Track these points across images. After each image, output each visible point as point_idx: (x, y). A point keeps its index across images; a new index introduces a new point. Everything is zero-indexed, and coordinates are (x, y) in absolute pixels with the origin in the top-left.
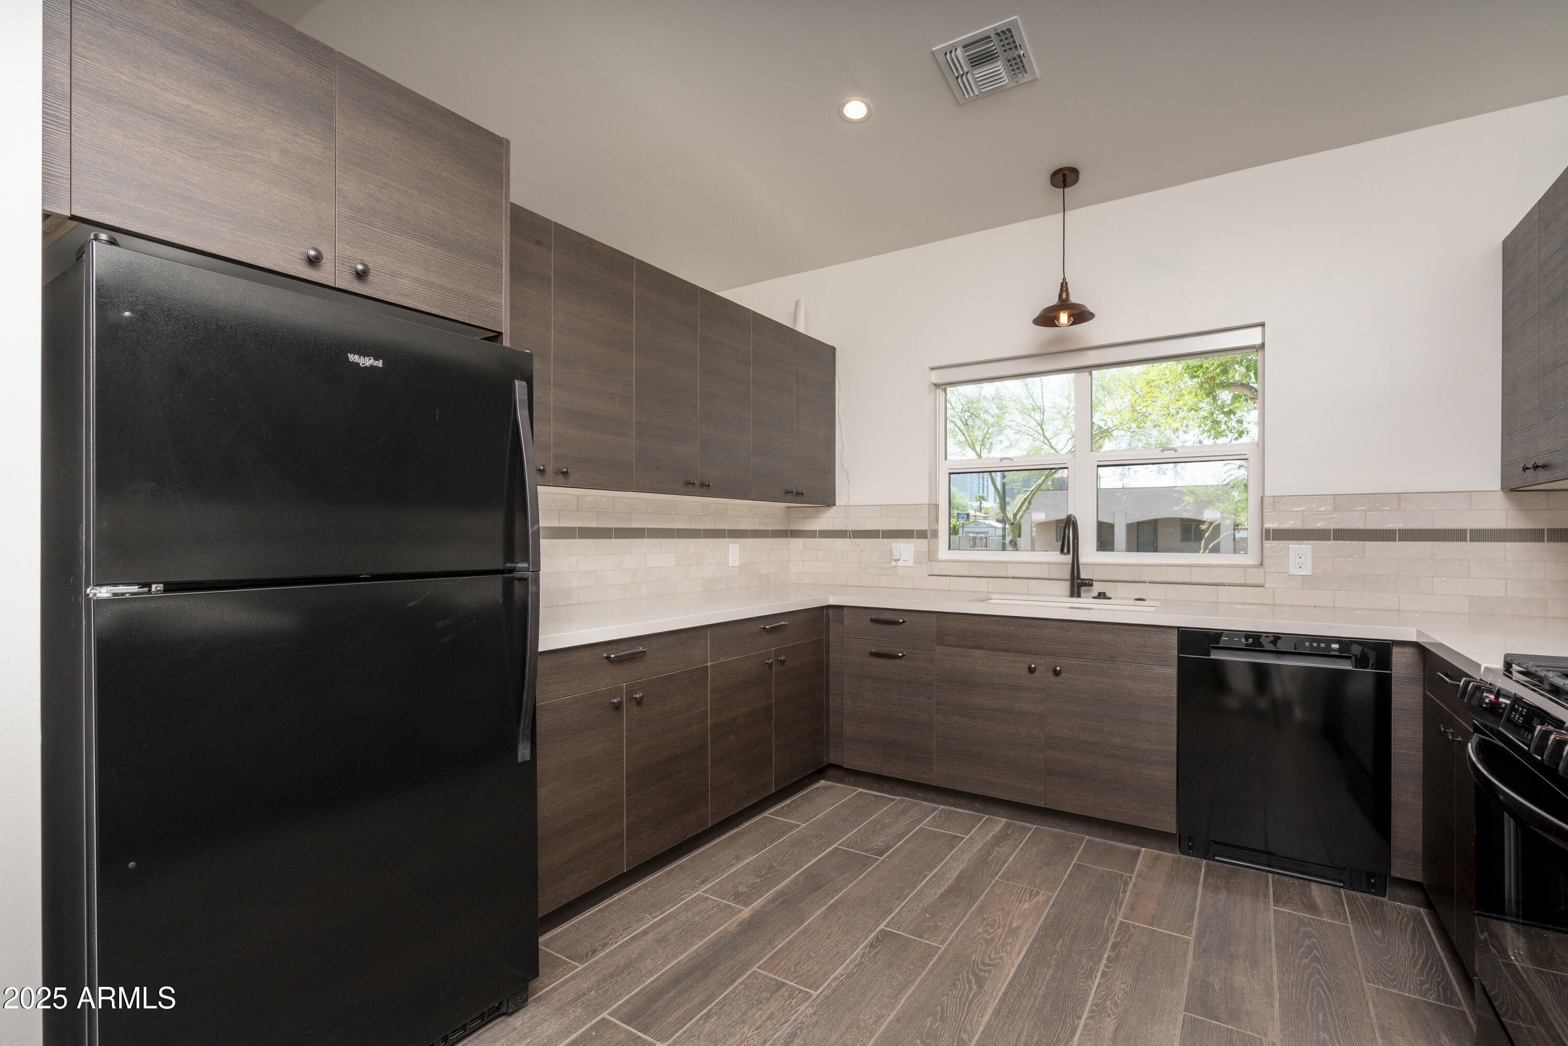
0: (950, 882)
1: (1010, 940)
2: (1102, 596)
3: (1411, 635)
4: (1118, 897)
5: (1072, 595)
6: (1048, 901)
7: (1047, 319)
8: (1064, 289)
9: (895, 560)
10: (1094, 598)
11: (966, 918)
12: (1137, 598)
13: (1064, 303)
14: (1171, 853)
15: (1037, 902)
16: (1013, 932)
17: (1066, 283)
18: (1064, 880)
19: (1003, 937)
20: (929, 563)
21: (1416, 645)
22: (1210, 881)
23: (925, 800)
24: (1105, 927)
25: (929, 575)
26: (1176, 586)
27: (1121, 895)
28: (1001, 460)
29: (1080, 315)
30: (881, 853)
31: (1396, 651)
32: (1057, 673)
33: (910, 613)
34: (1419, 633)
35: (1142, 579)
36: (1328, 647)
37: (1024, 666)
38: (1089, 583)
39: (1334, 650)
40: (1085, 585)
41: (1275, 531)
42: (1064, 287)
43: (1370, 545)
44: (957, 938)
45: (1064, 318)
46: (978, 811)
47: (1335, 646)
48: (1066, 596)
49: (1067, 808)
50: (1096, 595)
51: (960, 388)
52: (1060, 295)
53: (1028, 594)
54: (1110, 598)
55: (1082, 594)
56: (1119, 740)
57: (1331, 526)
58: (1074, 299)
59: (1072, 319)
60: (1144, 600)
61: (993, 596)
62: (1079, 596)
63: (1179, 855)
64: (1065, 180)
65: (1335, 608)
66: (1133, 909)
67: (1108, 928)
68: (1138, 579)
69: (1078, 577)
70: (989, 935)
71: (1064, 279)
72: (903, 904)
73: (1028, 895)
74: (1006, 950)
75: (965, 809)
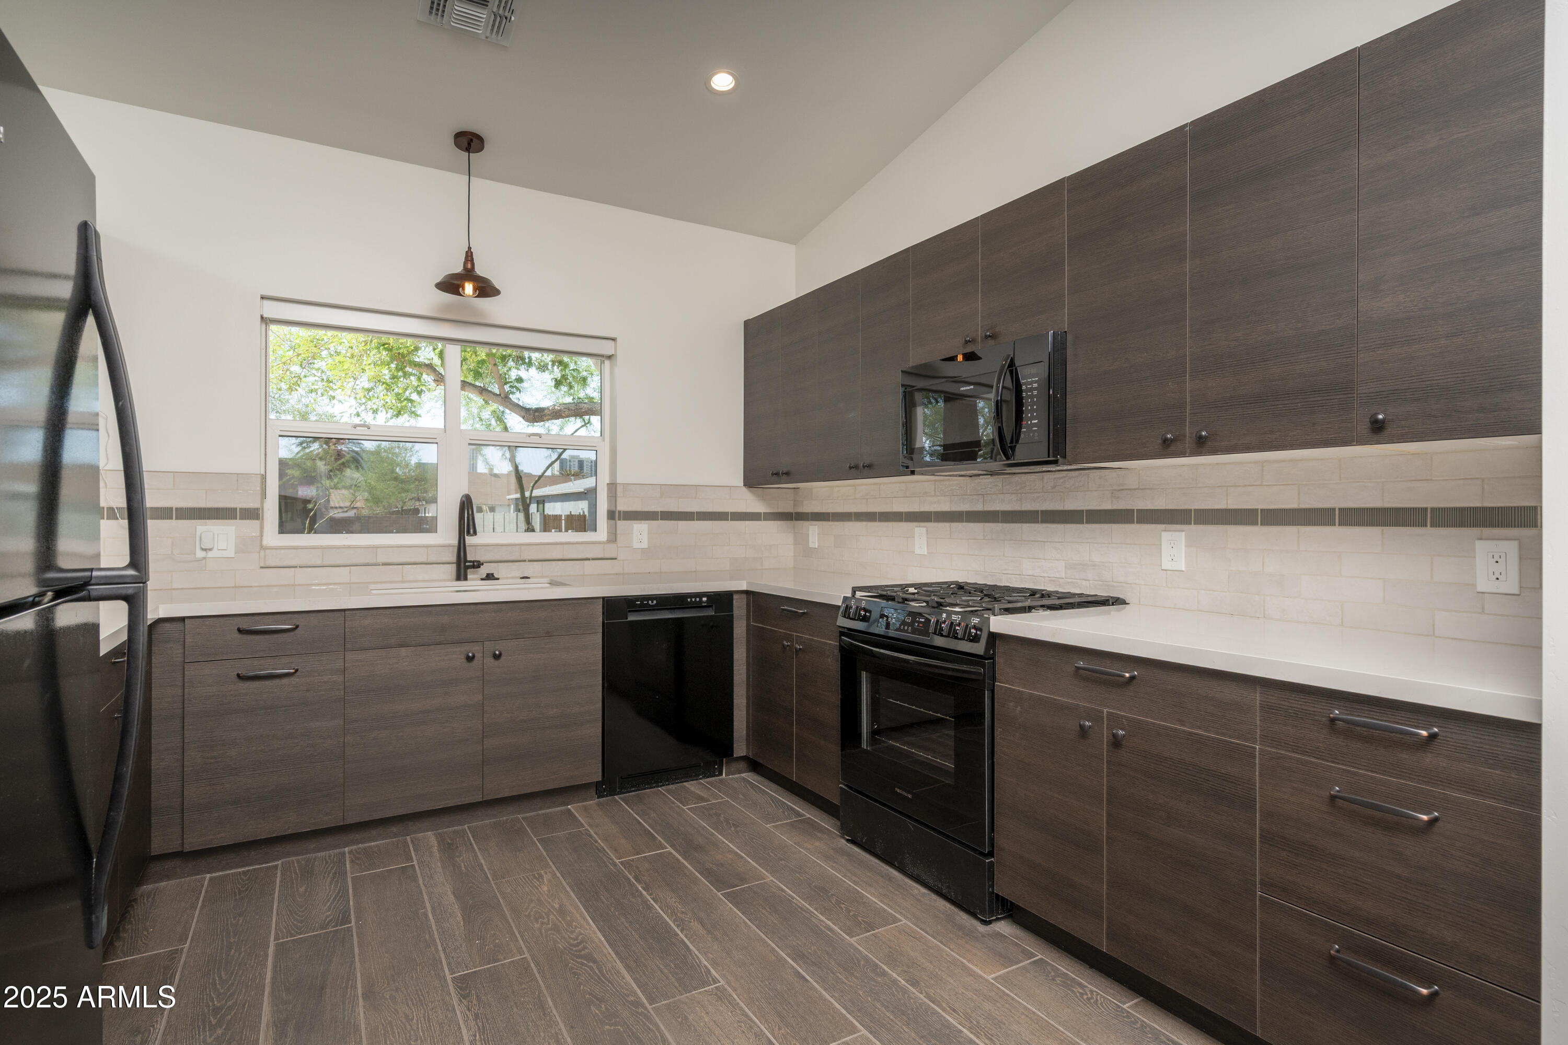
0: (457, 907)
1: (569, 918)
2: (490, 577)
3: (744, 586)
4: (596, 847)
5: (458, 578)
6: (554, 875)
7: (451, 285)
8: (470, 258)
9: (205, 550)
10: (482, 579)
11: (513, 925)
12: (522, 576)
13: (469, 274)
14: (591, 800)
15: (549, 881)
16: (562, 911)
17: (472, 253)
18: (546, 856)
19: (560, 919)
20: (262, 552)
21: (747, 592)
22: (634, 808)
23: (319, 850)
24: (615, 870)
25: (261, 568)
26: (554, 563)
27: (596, 845)
28: (355, 426)
29: (486, 289)
30: (346, 920)
31: (735, 597)
32: (497, 657)
33: (304, 615)
34: (748, 583)
35: (522, 558)
36: (701, 601)
37: (459, 656)
38: (477, 565)
39: (705, 603)
40: (473, 567)
41: (625, 512)
42: (469, 256)
43: (681, 524)
44: (528, 943)
45: (469, 288)
46: (395, 836)
47: (704, 599)
48: (451, 581)
49: (507, 793)
50: (484, 576)
51: (285, 329)
52: (465, 264)
53: (402, 582)
54: (498, 579)
55: (469, 577)
56: (555, 710)
57: (659, 509)
58: (480, 271)
59: (478, 291)
60: (529, 578)
61: (372, 586)
62: (466, 579)
63: (597, 800)
64: (469, 144)
65: (661, 572)
66: (616, 850)
67: (618, 871)
68: (519, 558)
69: (466, 561)
70: (549, 924)
71: (470, 248)
72: (440, 948)
73: (535, 880)
74: (576, 927)
75: (377, 840)
